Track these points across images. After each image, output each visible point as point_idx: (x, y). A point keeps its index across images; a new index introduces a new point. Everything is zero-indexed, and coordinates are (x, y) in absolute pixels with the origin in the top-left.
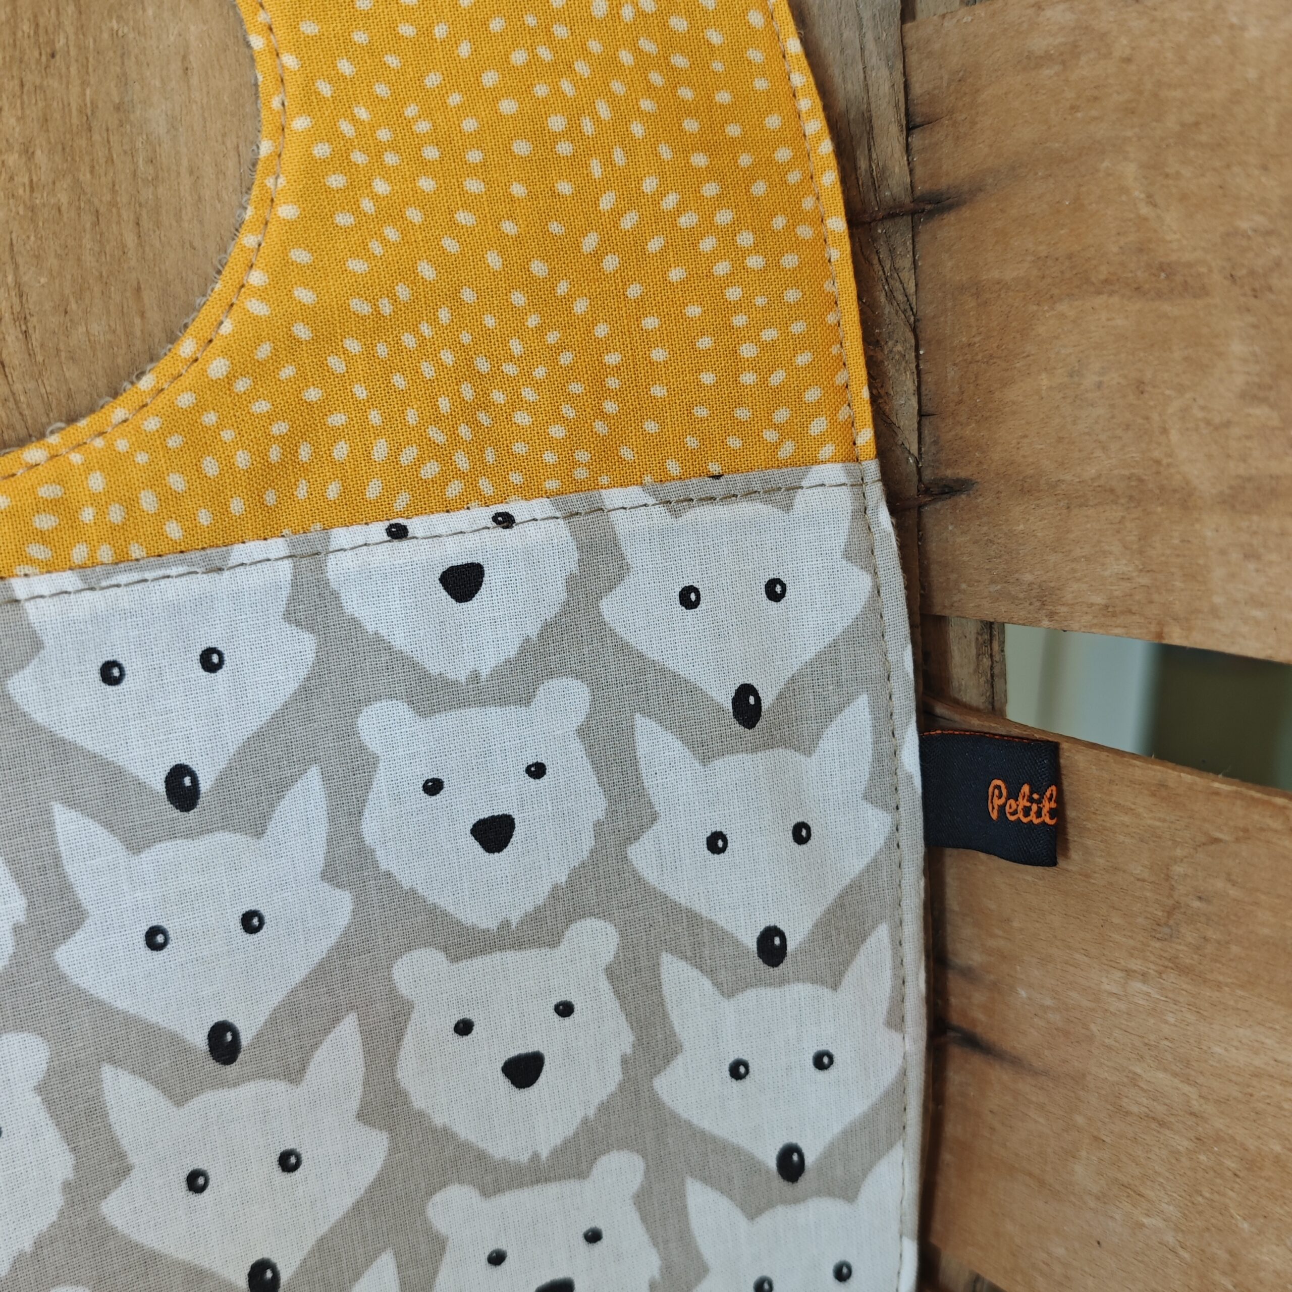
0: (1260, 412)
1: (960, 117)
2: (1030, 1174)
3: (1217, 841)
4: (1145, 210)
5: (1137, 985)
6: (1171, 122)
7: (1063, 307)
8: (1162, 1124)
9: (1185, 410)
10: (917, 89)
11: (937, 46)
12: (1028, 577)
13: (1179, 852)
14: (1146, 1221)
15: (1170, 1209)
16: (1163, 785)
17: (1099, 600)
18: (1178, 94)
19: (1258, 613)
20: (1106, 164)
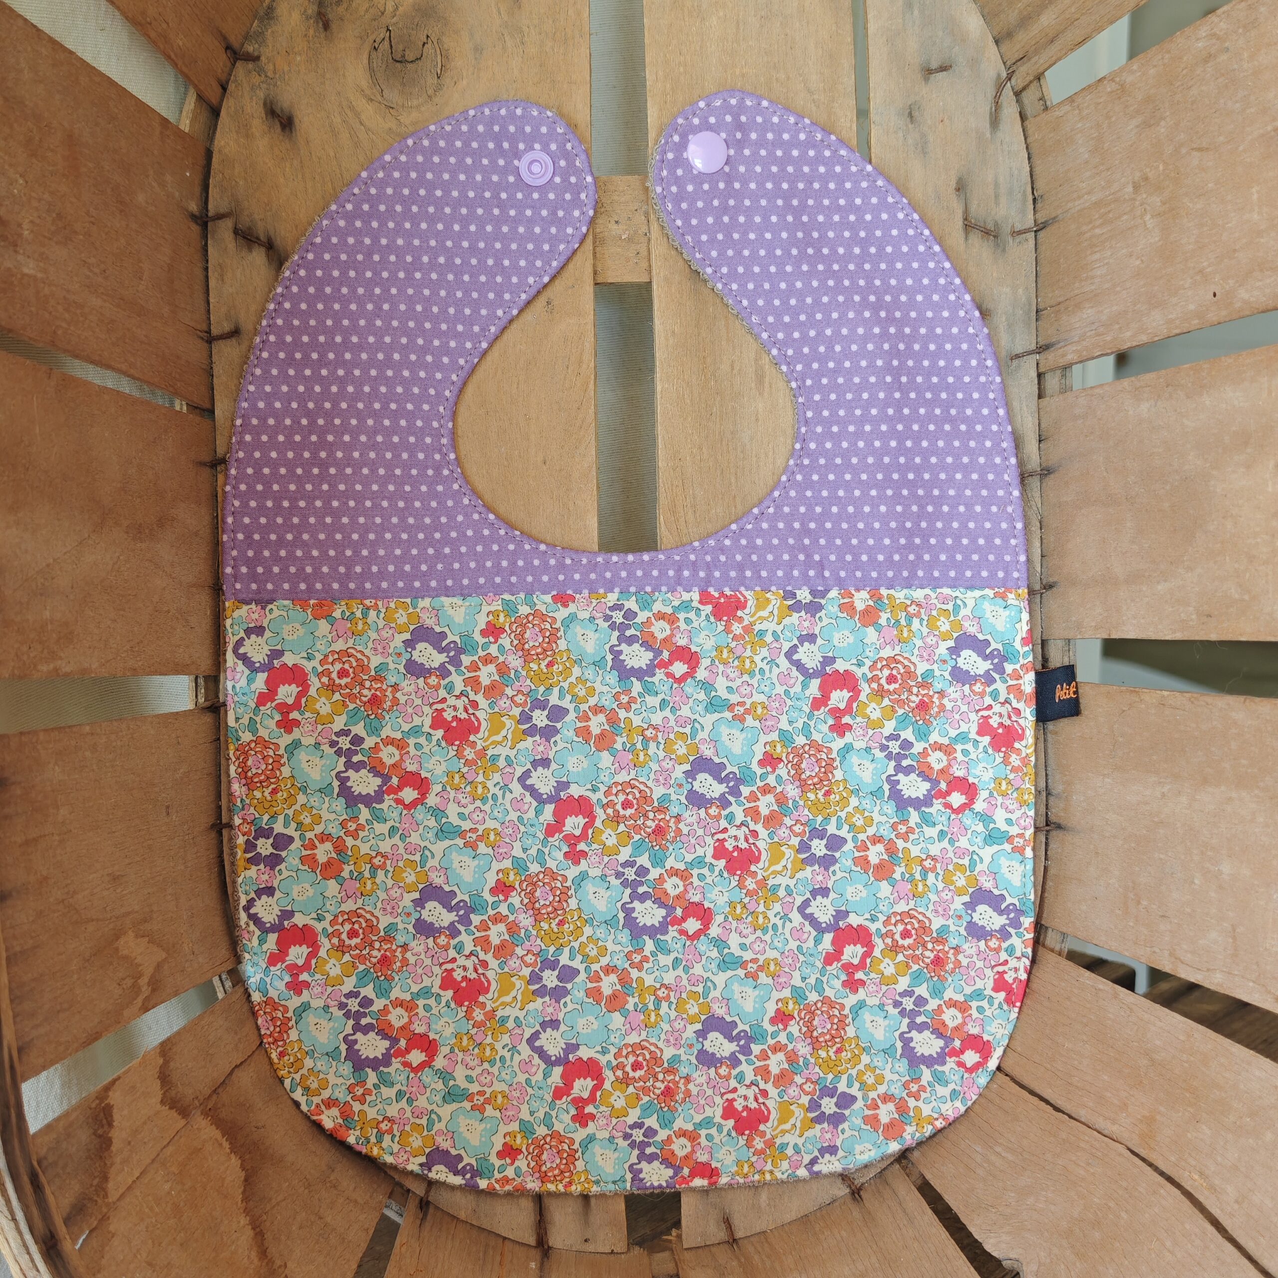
5: (1107, 780)
10: (1043, 426)
17: (1093, 624)
19: (1135, 622)
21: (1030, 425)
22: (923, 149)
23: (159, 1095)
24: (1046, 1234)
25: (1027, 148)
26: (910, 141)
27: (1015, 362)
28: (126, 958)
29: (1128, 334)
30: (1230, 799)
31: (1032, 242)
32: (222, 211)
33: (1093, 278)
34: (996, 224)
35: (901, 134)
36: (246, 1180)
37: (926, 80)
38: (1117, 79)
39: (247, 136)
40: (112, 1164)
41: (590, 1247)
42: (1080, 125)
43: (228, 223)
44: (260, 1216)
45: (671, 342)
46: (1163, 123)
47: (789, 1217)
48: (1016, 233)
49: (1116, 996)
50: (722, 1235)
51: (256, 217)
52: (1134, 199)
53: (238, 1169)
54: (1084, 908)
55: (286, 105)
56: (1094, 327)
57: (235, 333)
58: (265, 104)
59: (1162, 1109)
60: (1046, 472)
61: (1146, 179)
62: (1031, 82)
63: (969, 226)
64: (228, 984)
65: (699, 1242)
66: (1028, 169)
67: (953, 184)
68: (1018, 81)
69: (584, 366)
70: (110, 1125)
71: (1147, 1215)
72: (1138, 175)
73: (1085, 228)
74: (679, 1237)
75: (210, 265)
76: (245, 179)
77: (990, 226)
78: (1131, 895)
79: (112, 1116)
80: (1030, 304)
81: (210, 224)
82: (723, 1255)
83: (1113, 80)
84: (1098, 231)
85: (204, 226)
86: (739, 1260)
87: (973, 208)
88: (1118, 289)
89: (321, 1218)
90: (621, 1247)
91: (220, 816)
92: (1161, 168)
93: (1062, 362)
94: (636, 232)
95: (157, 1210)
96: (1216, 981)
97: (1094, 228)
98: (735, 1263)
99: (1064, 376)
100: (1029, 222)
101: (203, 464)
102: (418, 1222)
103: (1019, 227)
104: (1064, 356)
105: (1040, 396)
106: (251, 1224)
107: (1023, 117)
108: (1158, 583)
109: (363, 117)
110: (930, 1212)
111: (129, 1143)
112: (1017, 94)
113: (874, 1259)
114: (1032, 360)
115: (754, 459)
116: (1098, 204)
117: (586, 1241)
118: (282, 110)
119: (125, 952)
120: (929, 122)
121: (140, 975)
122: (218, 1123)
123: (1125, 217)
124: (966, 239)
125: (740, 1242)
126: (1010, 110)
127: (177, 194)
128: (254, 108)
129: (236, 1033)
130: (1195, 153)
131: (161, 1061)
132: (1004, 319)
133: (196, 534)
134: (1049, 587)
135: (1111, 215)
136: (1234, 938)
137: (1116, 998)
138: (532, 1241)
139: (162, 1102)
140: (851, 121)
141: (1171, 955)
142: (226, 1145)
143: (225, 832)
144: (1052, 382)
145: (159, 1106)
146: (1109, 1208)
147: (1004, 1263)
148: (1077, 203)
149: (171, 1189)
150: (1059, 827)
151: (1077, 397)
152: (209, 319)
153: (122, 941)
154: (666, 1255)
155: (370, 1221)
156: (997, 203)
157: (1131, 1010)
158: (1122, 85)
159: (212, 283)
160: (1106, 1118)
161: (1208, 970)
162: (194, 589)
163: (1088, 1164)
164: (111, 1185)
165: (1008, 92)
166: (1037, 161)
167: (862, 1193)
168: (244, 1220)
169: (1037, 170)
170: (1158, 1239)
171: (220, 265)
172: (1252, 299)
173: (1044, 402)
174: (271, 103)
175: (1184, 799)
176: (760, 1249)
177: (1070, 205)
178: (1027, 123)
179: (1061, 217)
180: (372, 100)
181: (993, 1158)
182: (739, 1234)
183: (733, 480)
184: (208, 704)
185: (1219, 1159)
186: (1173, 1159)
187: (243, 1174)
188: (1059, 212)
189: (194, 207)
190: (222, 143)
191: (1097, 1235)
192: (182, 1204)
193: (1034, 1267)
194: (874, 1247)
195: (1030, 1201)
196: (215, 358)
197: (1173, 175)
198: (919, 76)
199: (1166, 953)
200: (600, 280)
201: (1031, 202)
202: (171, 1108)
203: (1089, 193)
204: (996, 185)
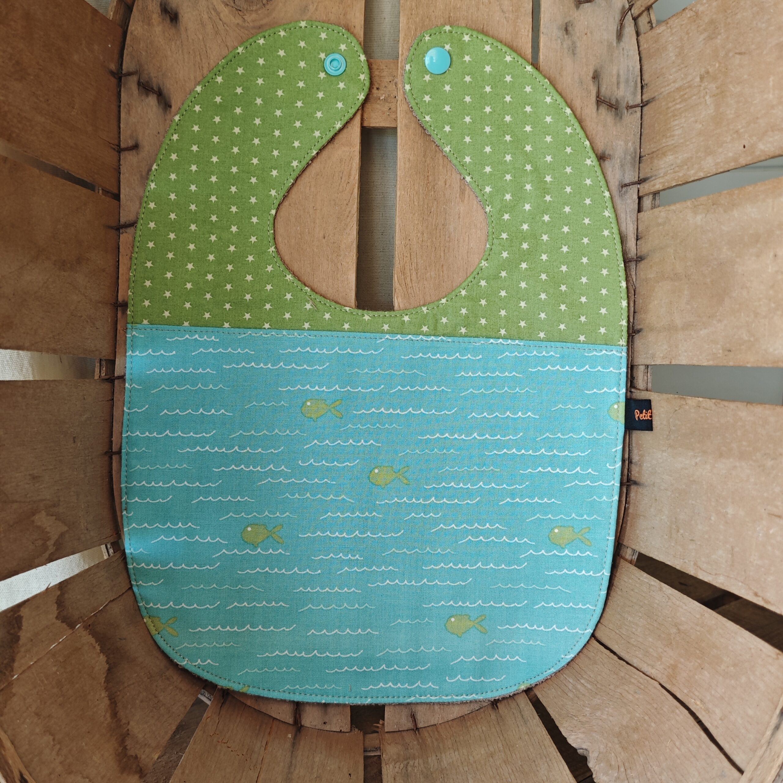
0: (688, 307)
1: (646, 237)
2: (643, 516)
3: (676, 410)
4: (674, 261)
5: (664, 454)
6: (678, 241)
7: (660, 284)
8: (666, 490)
9: (677, 307)
10: (640, 230)
11: (643, 219)
12: (650, 352)
13: (671, 415)
14: (662, 518)
15: (667, 512)
16: (668, 399)
17: (662, 355)
18: (680, 234)
20: (668, 250)
21: (632, 229)
22: (573, 50)
23: (56, 613)
24: (605, 734)
25: (639, 54)
26: (565, 46)
27: (624, 189)
28: (39, 527)
29: (692, 172)
30: (735, 467)
31: (639, 114)
32: (131, 70)
33: (674, 136)
34: (617, 101)
35: (559, 41)
36: (109, 670)
37: (578, 7)
38: (694, 9)
39: (149, 24)
40: (18, 652)
41: (327, 727)
42: (671, 39)
43: (135, 78)
44: (116, 692)
45: (407, 166)
46: (719, 37)
47: (451, 717)
48: (629, 107)
49: (661, 589)
50: (410, 725)
51: (152, 75)
52: (700, 86)
53: (104, 663)
54: (646, 534)
55: (174, 6)
56: (672, 167)
57: (136, 147)
58: (161, 5)
59: (682, 660)
60: (639, 259)
61: (708, 73)
62: (643, 11)
63: (600, 101)
64: (111, 551)
65: (395, 728)
66: (639, 67)
67: (591, 74)
68: (635, 11)
69: (352, 178)
70: (20, 628)
71: (667, 726)
72: (703, 70)
73: (670, 105)
74: (383, 724)
75: (122, 104)
76: (147, 52)
77: (614, 102)
78: (674, 527)
79: (21, 623)
80: (635, 153)
81: (123, 78)
82: (409, 738)
83: (691, 10)
84: (678, 106)
85: (120, 79)
86: (418, 741)
87: (603, 90)
88: (688, 143)
89: (156, 697)
90: (346, 727)
91: (111, 447)
92: (717, 65)
93: (653, 189)
94: (389, 96)
95: (46, 682)
96: (720, 581)
97: (675, 105)
98: (415, 743)
99: (654, 199)
100: (638, 100)
101: (111, 228)
102: (220, 705)
103: (631, 103)
104: (654, 185)
105: (639, 210)
106: (108, 696)
107: (638, 34)
108: (701, 329)
109: (222, 15)
110: (537, 717)
111: (32, 640)
112: (635, 19)
113: (500, 745)
114: (634, 188)
115: (456, 242)
116: (679, 89)
117: (325, 723)
118: (171, 9)
119: (39, 524)
120: (578, 34)
121: (49, 539)
122: (94, 634)
123: (694, 97)
124: (598, 109)
125: (421, 730)
126: (629, 29)
127: (101, 58)
128: (154, 7)
129: (112, 581)
130: (737, 56)
131: (59, 593)
132: (619, 161)
133: (104, 270)
134: (639, 331)
135: (686, 96)
136: (732, 555)
137: (661, 590)
138: (291, 721)
139: (57, 618)
140: (528, 31)
141: (695, 564)
142: (98, 648)
143: (114, 457)
144: (647, 202)
145: (54, 620)
146: (645, 720)
147: (578, 751)
148: (667, 88)
149: (57, 670)
150: (635, 483)
151: (660, 212)
152: (119, 137)
153: (36, 517)
154: (375, 735)
155: (188, 701)
156: (618, 88)
157: (669, 599)
158: (697, 13)
159: (123, 115)
160: (648, 665)
161: (716, 574)
162: (100, 305)
163: (635, 692)
164: (16, 664)
165: (629, 18)
166: (644, 62)
167: (498, 704)
168: (104, 694)
169: (645, 68)
170: (672, 740)
171: (128, 104)
172: (766, 149)
173: (641, 215)
174: (165, 4)
175: (708, 467)
176: (432, 735)
177: (663, 90)
178: (640, 38)
179: (657, 98)
180: (228, 5)
181: (579, 686)
182: (420, 725)
183: (442, 255)
184: (107, 377)
185: (713, 692)
186: (685, 691)
187: (107, 666)
188: (656, 94)
189: (113, 67)
190: (133, 28)
191: (636, 736)
192: (63, 680)
193: (595, 754)
194: (501, 737)
195: (598, 713)
196: (122, 162)
197: (723, 70)
198: (573, 5)
199: (692, 563)
200: (366, 124)
201: (640, 88)
202: (62, 622)
203: (674, 82)
204: (618, 76)
